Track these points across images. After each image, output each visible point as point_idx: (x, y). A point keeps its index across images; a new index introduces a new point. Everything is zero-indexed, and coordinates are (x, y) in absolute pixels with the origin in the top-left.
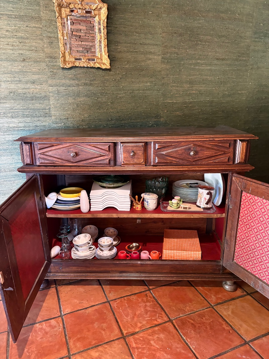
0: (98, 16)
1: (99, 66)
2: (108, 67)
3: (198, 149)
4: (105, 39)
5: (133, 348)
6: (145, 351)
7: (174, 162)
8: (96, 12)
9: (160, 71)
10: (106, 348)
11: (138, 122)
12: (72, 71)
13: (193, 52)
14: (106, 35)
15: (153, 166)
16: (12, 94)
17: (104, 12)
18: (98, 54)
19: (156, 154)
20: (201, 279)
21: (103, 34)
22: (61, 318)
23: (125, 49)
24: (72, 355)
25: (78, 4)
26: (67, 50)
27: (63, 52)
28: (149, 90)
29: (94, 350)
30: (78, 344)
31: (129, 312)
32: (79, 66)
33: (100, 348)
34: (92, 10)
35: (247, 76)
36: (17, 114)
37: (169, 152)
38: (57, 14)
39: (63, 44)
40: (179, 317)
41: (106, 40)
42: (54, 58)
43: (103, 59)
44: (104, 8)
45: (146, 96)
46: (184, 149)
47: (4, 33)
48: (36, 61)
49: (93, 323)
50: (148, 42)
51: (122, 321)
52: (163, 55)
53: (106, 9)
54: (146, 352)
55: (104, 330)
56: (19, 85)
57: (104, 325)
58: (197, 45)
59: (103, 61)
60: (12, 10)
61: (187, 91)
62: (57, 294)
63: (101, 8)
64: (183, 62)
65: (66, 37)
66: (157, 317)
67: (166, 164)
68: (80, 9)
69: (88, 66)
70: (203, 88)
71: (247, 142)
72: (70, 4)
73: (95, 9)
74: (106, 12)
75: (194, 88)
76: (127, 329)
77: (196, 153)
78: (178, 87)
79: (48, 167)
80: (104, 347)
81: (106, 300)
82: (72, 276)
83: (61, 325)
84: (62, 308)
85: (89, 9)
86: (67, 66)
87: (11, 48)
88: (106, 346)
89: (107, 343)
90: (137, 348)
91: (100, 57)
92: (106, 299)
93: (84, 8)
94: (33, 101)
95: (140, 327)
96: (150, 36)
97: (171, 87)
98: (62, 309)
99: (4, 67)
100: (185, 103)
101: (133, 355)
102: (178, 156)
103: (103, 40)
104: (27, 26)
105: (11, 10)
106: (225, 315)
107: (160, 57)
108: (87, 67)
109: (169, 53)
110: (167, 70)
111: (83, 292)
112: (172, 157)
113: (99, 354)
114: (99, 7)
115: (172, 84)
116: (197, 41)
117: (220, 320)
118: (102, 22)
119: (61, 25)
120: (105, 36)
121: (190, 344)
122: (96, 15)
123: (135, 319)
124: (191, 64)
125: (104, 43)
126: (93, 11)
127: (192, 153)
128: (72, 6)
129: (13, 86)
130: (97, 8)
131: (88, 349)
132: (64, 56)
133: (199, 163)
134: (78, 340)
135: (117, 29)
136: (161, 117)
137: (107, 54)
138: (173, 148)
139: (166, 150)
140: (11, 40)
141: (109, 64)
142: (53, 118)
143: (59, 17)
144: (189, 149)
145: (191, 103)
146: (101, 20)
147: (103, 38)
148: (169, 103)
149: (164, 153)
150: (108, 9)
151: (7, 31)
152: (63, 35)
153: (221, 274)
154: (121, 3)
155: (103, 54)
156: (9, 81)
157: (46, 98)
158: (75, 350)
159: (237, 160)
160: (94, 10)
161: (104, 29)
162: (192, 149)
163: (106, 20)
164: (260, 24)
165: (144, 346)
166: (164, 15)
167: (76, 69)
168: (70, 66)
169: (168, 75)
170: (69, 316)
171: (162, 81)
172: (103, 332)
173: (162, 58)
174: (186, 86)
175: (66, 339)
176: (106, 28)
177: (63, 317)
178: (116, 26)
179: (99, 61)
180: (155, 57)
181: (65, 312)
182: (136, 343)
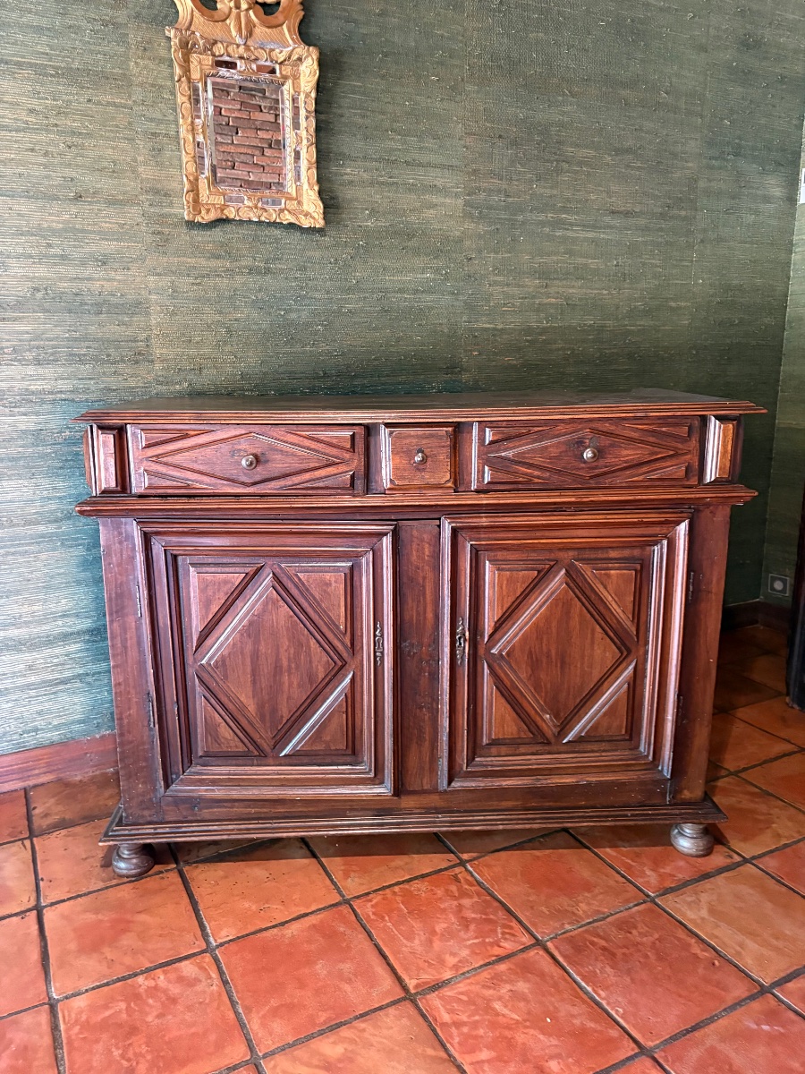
0: (290, 81)
1: (292, 220)
2: (320, 223)
3: (605, 441)
4: (312, 144)
5: (444, 1025)
6: (481, 1032)
7: (536, 480)
8: (287, 70)
9: (460, 240)
10: (364, 1030)
11: (400, 383)
12: (217, 233)
13: (548, 192)
14: (314, 134)
15: (477, 491)
16: (39, 295)
17: (308, 71)
18: (290, 188)
19: (485, 460)
20: (612, 821)
21: (305, 132)
22: (212, 955)
23: (365, 176)
24: (265, 1056)
25: (238, 46)
26: (203, 173)
27: (191, 178)
28: (430, 291)
29: (327, 1037)
30: (278, 1026)
31: (413, 927)
32: (237, 218)
33: (345, 1032)
34: (276, 62)
35: (692, 261)
36: (52, 354)
37: (524, 453)
38: (178, 71)
39: (192, 155)
40: (564, 933)
41: (314, 150)
42: (166, 195)
43: (305, 201)
44: (310, 58)
45: (421, 309)
46: (564, 443)
47: (24, 116)
48: (112, 202)
49: (309, 962)
50: (425, 158)
51: (395, 953)
52: (469, 195)
53: (316, 64)
54: (485, 1033)
55: (349, 981)
56: (61, 269)
57: (347, 967)
58: (559, 171)
59: (305, 207)
60: (47, 54)
61: (534, 297)
62: (186, 889)
63: (300, 59)
64: (520, 218)
65: (201, 136)
66: (500, 936)
67: (515, 487)
68: (241, 58)
69: (263, 219)
70: (575, 290)
71: (735, 422)
72: (215, 42)
73: (285, 60)
74: (315, 71)
75: (552, 290)
76: (418, 975)
77: (599, 453)
78: (508, 285)
79: (171, 500)
80: (355, 1028)
81: (338, 899)
82: (233, 830)
83: (214, 975)
84: (208, 928)
85: (267, 60)
86: (203, 218)
87: (42, 160)
88: (363, 1025)
89: (362, 1016)
90: (458, 1025)
91: (294, 195)
92: (338, 895)
93: (253, 57)
94: (103, 317)
95: (455, 967)
96: (430, 143)
97: (490, 285)
98: (209, 931)
99: (19, 215)
100: (529, 331)
101: (448, 1045)
102: (548, 463)
103: (305, 150)
104: (89, 101)
105: (43, 53)
106: (691, 921)
107: (460, 202)
108: (260, 223)
109: (484, 192)
110: (480, 237)
111: (266, 880)
112: (531, 466)
113: (345, 1049)
114: (295, 57)
115: (492, 278)
116: (557, 161)
117: (681, 934)
118: (302, 97)
119: (187, 101)
120: (310, 137)
121: (608, 1004)
122: (285, 78)
123: (437, 945)
124: (543, 224)
125: (308, 155)
126: (277, 67)
127: (588, 454)
128: (219, 49)
129: (42, 271)
130: (289, 58)
131: (311, 1037)
132: (195, 189)
133: (607, 481)
134: (275, 1012)
135: (343, 119)
136: (463, 370)
137: (316, 188)
138: (535, 441)
139: (514, 448)
140: (43, 137)
141: (322, 216)
142: (158, 366)
143: (184, 79)
144: (580, 444)
145: (544, 331)
146: (302, 94)
147: (305, 142)
148: (486, 330)
149: (509, 454)
150: (321, 64)
151: (31, 111)
152: (193, 130)
153: (670, 805)
154: (353, 48)
155: (306, 186)
156: (31, 257)
157: (139, 307)
158: (270, 1042)
159: (711, 474)
160: (281, 63)
161: (307, 118)
162: (587, 441)
163: (313, 95)
164: (722, 119)
165: (477, 1018)
166: (469, 88)
167: (228, 228)
168: (212, 216)
169: (480, 251)
170: (233, 947)
171: (466, 269)
172: (347, 988)
173: (467, 204)
174: (532, 283)
175: (236, 1013)
176: (313, 114)
177: (217, 952)
178: (339, 111)
179: (292, 205)
180: (448, 201)
181: (220, 938)
182: (451, 1011)
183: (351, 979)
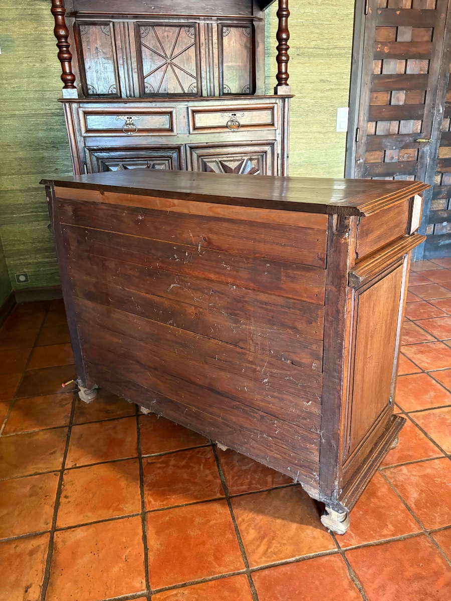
5: (249, 489)
6: (257, 477)
10: (243, 520)
22: (155, 594)
24: (248, 567)
29: (243, 536)
30: (228, 558)
33: (242, 527)
49: (187, 538)
54: (258, 475)
55: (208, 521)
57: (198, 520)
66: (202, 456)
76: (215, 492)
80: (241, 523)
83: (175, 592)
84: (127, 595)
88: (240, 519)
89: (234, 519)
90: (250, 483)
92: (136, 517)
95: (215, 477)
98: (131, 594)
101: (261, 490)
111: (96, 556)
113: (253, 529)
123: (197, 480)
131: (241, 543)
134: (217, 559)
158: (239, 563)
165: (249, 476)
170: (153, 580)
172: (212, 522)
175: (210, 580)
177: (154, 590)
181: (142, 587)
182: (242, 485)
183: (208, 520)
